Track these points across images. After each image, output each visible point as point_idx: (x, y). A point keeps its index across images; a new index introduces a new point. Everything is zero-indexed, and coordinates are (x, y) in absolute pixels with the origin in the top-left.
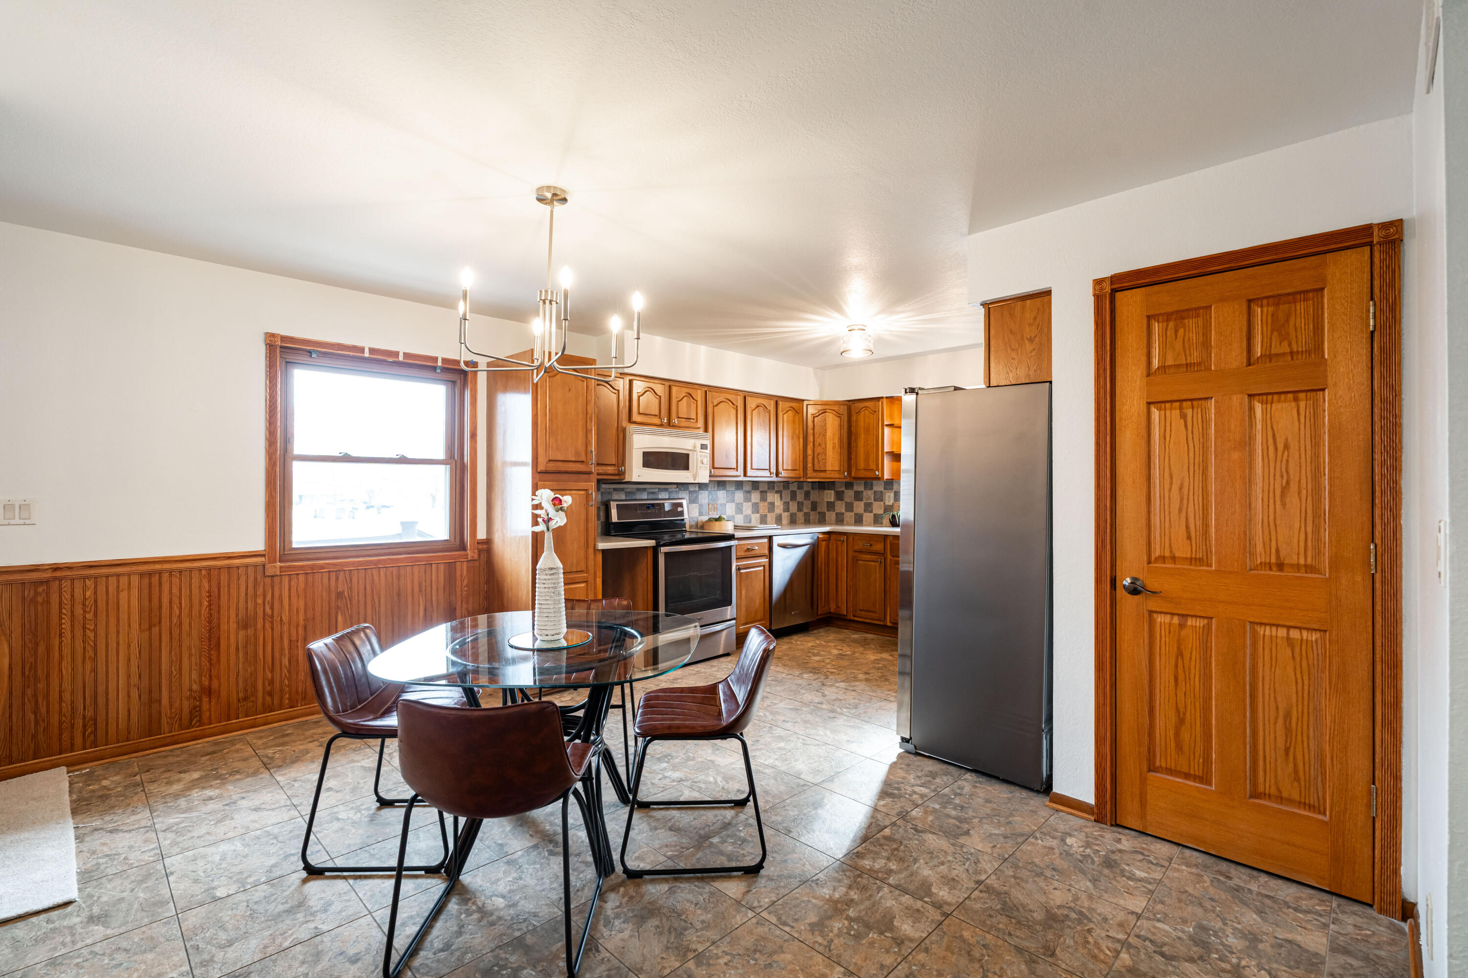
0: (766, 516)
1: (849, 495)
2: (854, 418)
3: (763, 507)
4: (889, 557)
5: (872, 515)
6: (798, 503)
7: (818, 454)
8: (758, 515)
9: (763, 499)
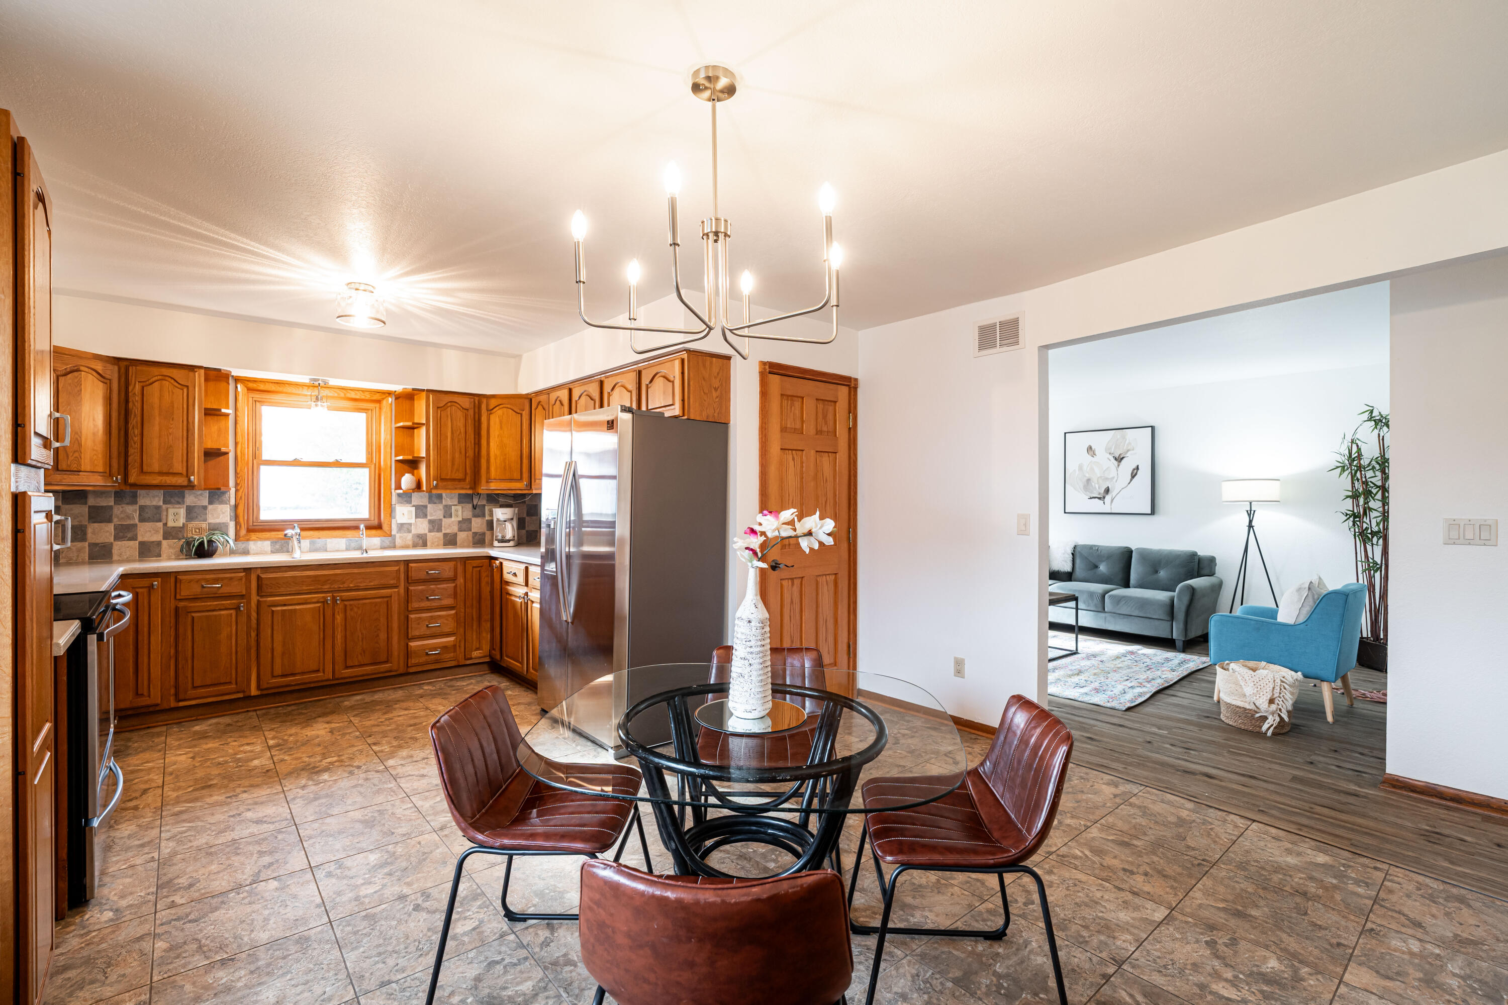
4: (254, 598)
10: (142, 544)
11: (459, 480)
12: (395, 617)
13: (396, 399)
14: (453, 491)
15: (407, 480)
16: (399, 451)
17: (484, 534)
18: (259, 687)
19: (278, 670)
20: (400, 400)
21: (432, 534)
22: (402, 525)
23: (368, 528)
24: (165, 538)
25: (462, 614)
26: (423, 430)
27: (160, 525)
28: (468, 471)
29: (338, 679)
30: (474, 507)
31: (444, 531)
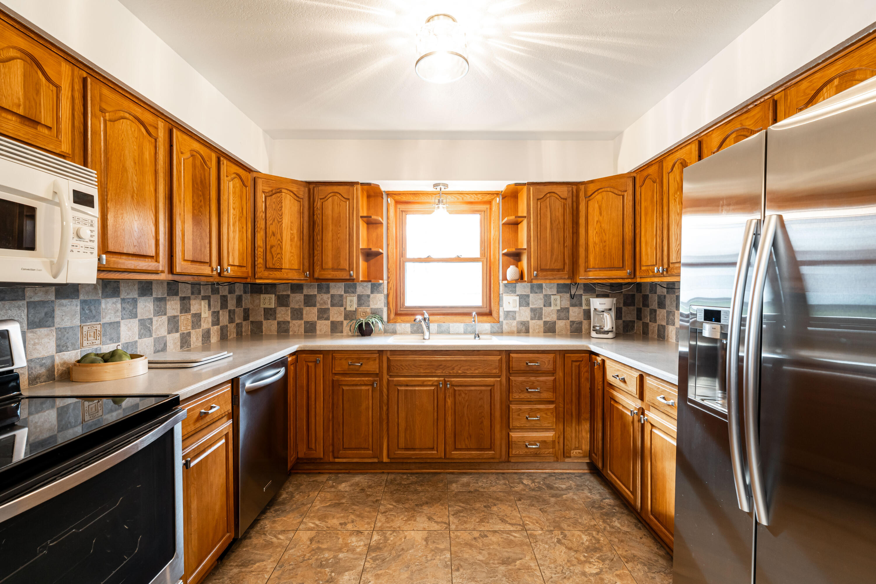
0: (189, 334)
1: (296, 300)
2: (318, 204)
3: (184, 322)
4: (385, 377)
5: (328, 323)
6: (230, 311)
7: (272, 247)
8: (177, 335)
9: (185, 309)
10: (332, 323)
11: (558, 270)
12: (498, 406)
13: (503, 198)
14: (552, 281)
15: (512, 272)
16: (506, 243)
17: (581, 323)
18: (388, 456)
19: (402, 445)
20: (506, 199)
21: (534, 321)
22: (508, 312)
23: (479, 314)
24: (345, 319)
25: (561, 409)
26: (525, 223)
27: (342, 309)
28: (567, 261)
29: (449, 459)
30: (572, 297)
31: (544, 320)
